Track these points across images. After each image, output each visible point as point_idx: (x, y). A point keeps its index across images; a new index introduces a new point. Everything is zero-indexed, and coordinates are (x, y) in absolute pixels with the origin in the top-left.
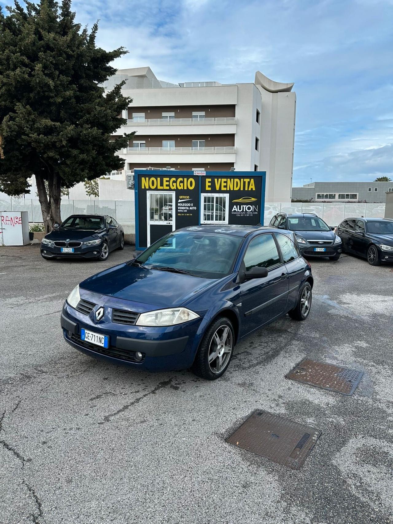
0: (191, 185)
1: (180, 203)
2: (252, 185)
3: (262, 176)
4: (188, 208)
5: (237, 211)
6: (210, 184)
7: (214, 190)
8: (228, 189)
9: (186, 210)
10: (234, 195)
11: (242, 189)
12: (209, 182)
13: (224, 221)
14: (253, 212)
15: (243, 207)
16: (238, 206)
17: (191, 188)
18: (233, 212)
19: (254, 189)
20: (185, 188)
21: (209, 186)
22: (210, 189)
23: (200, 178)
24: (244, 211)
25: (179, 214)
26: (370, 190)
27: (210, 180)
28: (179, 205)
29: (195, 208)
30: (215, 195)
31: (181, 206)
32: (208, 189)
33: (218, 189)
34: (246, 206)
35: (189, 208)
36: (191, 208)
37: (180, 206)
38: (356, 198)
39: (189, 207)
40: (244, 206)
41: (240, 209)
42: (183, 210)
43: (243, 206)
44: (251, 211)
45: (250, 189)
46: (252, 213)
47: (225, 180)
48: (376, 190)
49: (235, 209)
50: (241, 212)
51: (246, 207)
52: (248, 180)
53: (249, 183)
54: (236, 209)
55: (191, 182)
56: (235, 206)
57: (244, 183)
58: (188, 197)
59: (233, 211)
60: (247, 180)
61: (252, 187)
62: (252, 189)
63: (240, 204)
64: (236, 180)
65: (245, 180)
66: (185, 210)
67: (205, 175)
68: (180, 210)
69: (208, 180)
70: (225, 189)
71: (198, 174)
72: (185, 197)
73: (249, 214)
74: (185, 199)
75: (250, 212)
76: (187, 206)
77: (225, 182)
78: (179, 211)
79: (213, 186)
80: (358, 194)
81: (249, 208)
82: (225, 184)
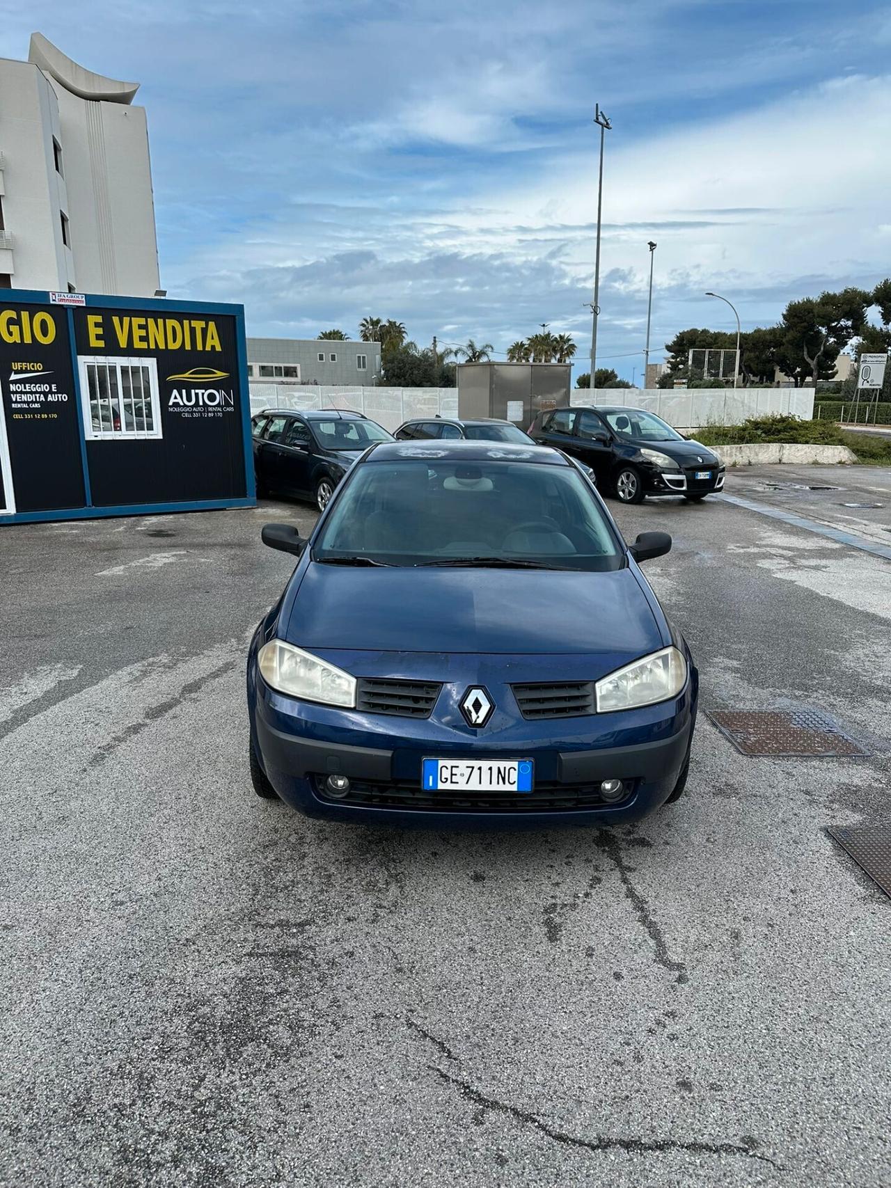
0: (45, 332)
1: (15, 382)
2: (213, 338)
3: (234, 317)
4: (42, 398)
5: (182, 404)
6: (100, 331)
7: (112, 348)
8: (152, 346)
9: (36, 402)
10: (170, 362)
11: (188, 347)
12: (97, 325)
13: (151, 432)
14: (222, 407)
15: (197, 395)
16: (184, 391)
17: (46, 341)
18: (171, 407)
19: (218, 349)
20: (28, 340)
21: (98, 337)
22: (101, 344)
23: (70, 313)
24: (201, 403)
25: (16, 416)
26: (321, 357)
27: (99, 319)
28: (13, 388)
29: (65, 397)
30: (119, 362)
31: (21, 392)
32: (94, 343)
33: (123, 344)
34: (203, 391)
35: (46, 397)
36: (50, 398)
37: (16, 392)
38: (296, 376)
39: (46, 394)
40: (200, 392)
41: (189, 399)
42: (28, 403)
43: (197, 391)
44: (218, 405)
45: (208, 348)
46: (220, 409)
47: (142, 321)
48: (333, 358)
49: (176, 398)
50: (192, 406)
51: (203, 394)
52: (203, 324)
53: (204, 331)
54: (179, 400)
55: (44, 324)
56: (175, 392)
57: (193, 330)
58: (39, 366)
59: (171, 404)
60: (199, 325)
61: (214, 342)
62: (213, 347)
63: (189, 386)
64: (171, 323)
65: (194, 323)
66: (32, 402)
67: (84, 305)
68: (16, 402)
69: (92, 319)
70: (144, 345)
71: (61, 300)
72: (29, 366)
73: (214, 412)
74: (31, 371)
75: (214, 406)
76: (40, 393)
77: (140, 327)
78: (13, 405)
79: (109, 335)
80: (298, 366)
81: (211, 397)
82: (143, 333)
